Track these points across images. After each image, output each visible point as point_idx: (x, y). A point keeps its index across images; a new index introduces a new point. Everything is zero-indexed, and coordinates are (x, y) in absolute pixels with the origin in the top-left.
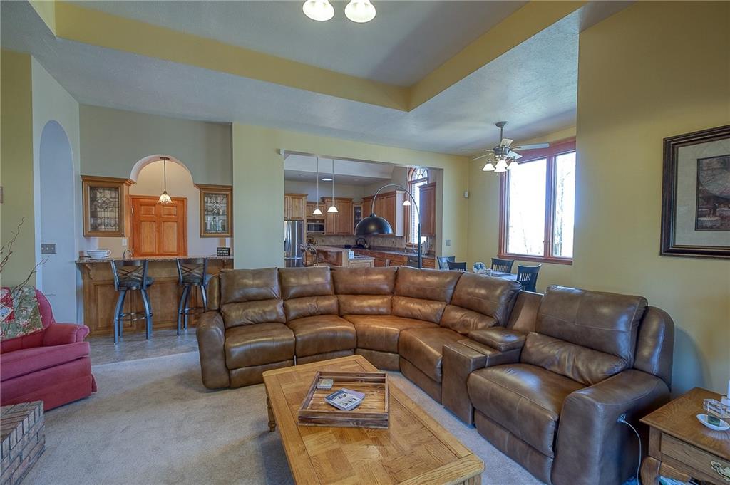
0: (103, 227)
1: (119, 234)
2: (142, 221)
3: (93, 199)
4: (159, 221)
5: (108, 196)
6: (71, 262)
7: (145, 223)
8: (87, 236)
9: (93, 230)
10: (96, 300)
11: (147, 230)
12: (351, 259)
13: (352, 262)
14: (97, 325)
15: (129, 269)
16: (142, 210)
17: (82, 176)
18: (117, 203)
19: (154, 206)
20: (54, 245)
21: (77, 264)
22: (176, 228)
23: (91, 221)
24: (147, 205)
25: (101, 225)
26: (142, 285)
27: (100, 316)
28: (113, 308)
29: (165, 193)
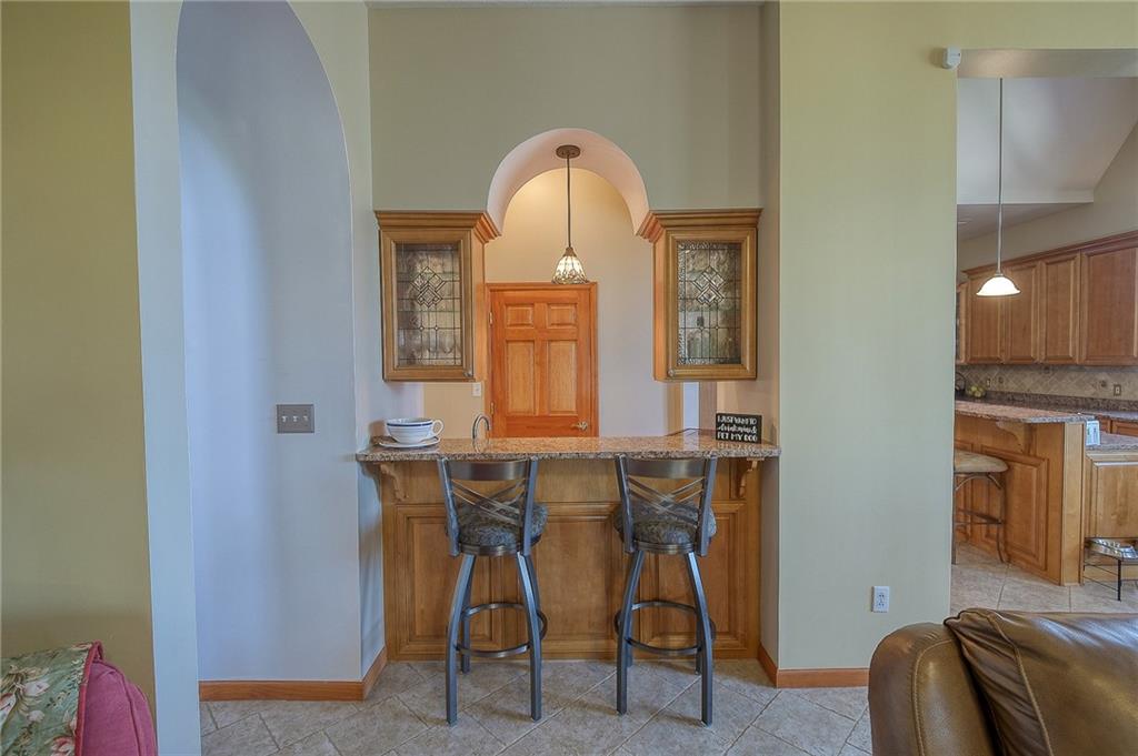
0: (427, 355)
1: (461, 374)
2: (507, 342)
3: (405, 280)
4: (541, 341)
5: (438, 270)
6: (347, 459)
7: (514, 344)
8: (393, 379)
9: (405, 366)
10: (409, 558)
11: (520, 361)
12: (1092, 448)
13: (1091, 455)
14: (412, 627)
15: (483, 488)
16: (510, 314)
17: (376, 212)
18: (457, 284)
19: (533, 305)
20: (307, 410)
21: (362, 463)
22: (573, 355)
23: (399, 339)
24: (518, 305)
25: (420, 349)
26: (520, 540)
27: (420, 606)
28: (447, 586)
29: (570, 252)
